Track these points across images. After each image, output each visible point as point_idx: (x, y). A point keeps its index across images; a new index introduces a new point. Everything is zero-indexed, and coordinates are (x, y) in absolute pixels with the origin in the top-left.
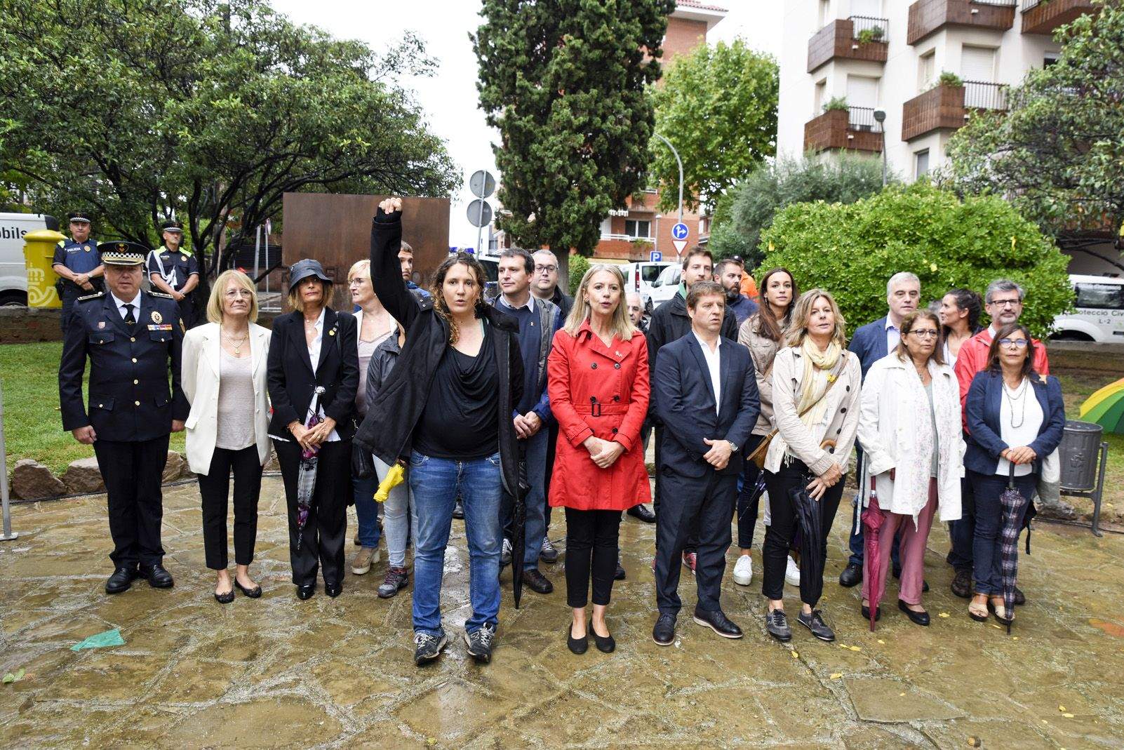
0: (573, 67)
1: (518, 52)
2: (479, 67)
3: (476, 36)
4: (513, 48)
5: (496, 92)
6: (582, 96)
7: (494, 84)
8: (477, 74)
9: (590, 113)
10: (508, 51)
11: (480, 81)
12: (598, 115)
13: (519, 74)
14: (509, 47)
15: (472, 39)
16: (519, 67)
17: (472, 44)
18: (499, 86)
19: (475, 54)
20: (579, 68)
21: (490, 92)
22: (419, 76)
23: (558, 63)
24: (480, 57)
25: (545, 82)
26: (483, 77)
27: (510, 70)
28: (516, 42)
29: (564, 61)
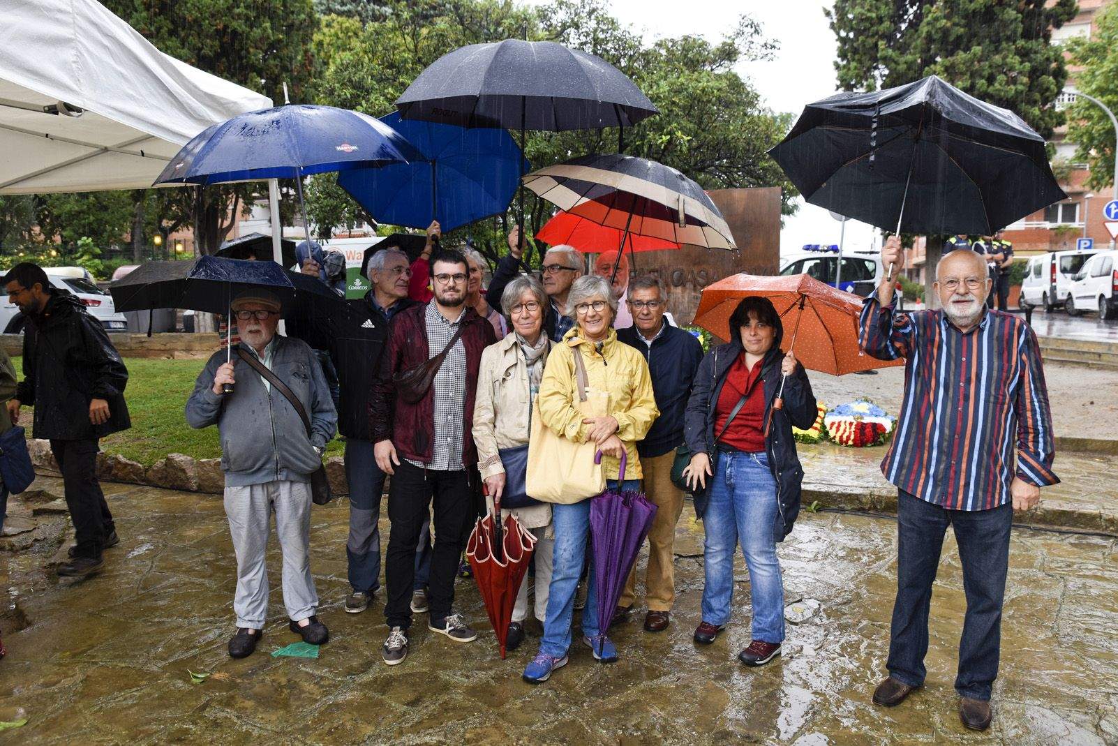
0: (949, 24)
1: (880, 20)
2: (838, 44)
3: (833, 11)
4: (874, 15)
5: (856, 68)
6: (961, 56)
7: (853, 60)
8: (836, 53)
9: (972, 76)
10: (868, 19)
11: (839, 60)
12: (982, 77)
13: (882, 44)
14: (869, 14)
15: (828, 14)
16: (883, 37)
17: (828, 21)
18: (860, 61)
19: (832, 31)
20: (955, 24)
21: (849, 69)
22: (759, 61)
23: (928, 24)
24: (838, 34)
25: (915, 48)
26: (843, 55)
27: (871, 41)
28: (878, 9)
29: (936, 19)
